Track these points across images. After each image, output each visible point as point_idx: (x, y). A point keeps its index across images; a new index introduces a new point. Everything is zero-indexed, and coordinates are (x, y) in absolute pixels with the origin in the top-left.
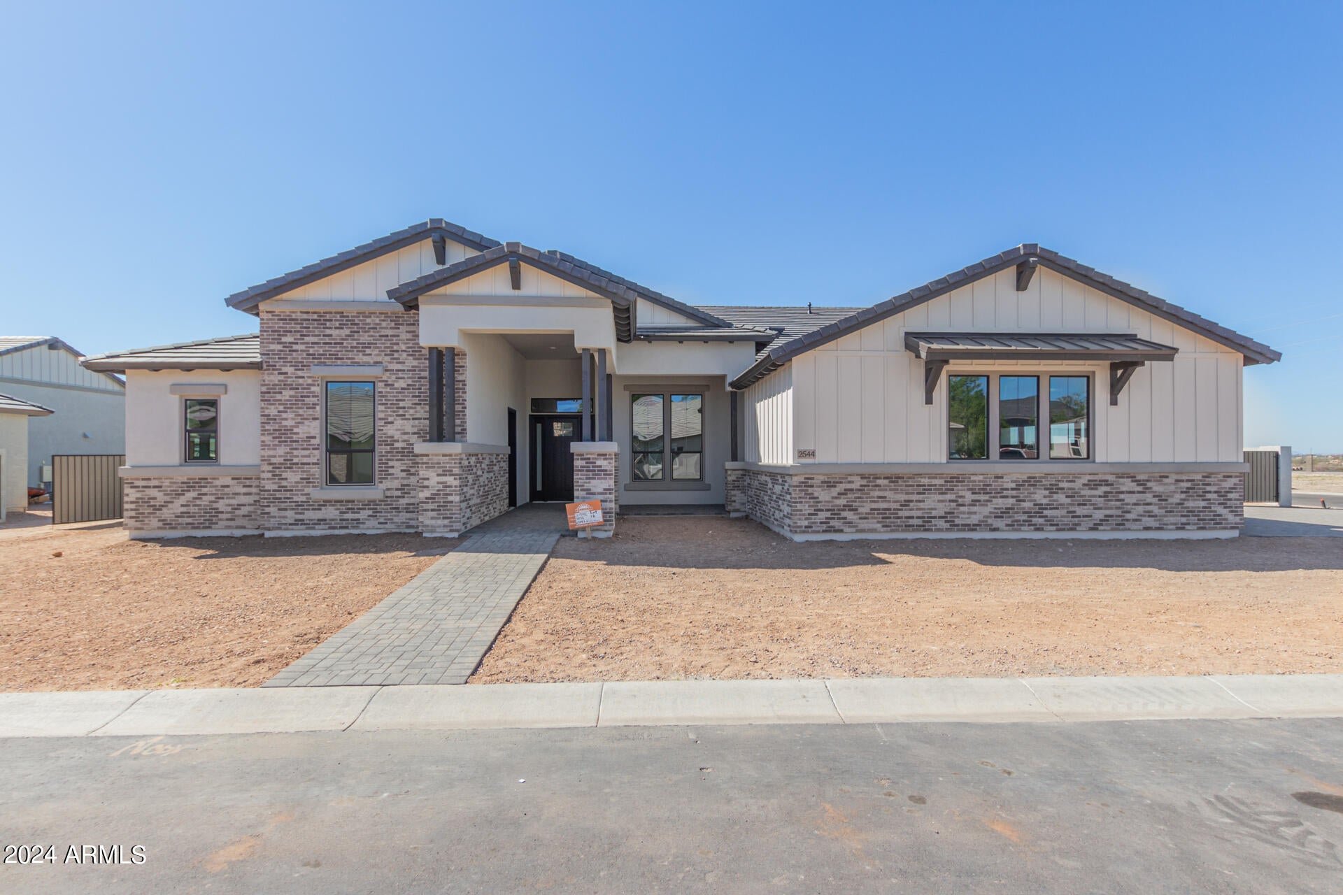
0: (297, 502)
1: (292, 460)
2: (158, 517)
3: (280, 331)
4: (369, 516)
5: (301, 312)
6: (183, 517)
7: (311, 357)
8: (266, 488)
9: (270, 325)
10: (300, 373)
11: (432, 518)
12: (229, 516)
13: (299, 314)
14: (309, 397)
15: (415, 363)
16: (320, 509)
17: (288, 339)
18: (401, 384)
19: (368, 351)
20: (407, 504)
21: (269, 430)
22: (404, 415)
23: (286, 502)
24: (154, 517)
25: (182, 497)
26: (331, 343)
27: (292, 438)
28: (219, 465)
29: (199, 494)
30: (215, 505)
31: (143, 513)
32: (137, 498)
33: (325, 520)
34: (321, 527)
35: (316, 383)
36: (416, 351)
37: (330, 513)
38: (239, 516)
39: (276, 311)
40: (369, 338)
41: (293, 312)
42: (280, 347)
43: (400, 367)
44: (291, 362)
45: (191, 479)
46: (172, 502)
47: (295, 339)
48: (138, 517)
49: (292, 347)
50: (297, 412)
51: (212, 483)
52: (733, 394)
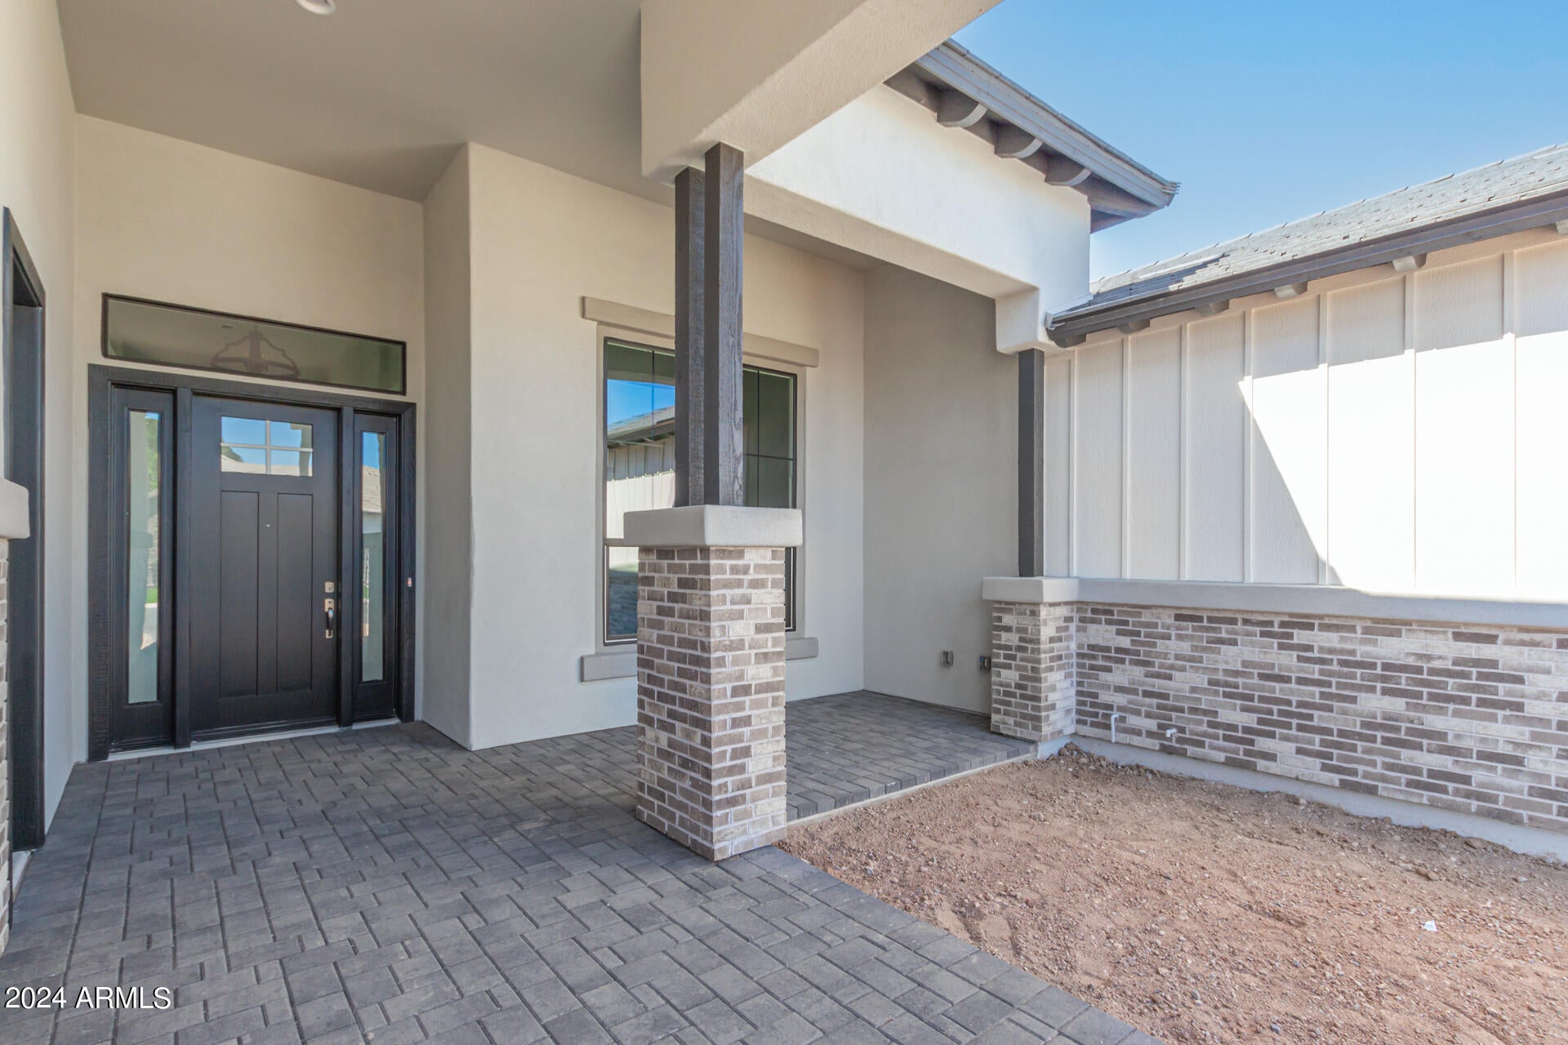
52: (1028, 362)
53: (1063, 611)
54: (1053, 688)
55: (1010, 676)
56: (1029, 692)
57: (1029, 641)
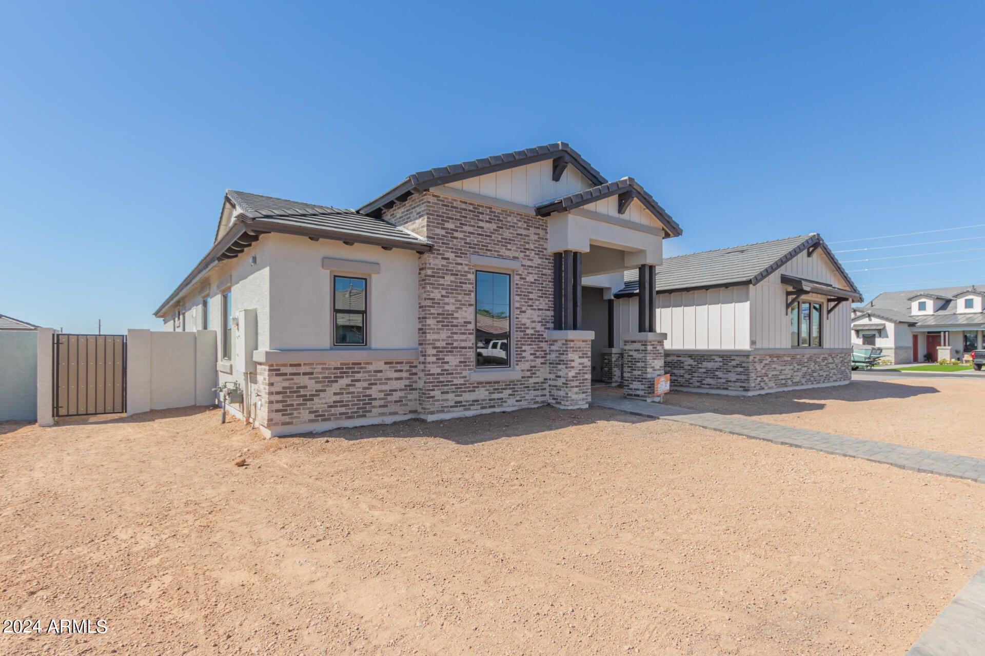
0: (457, 385)
1: (453, 344)
2: (308, 408)
3: (443, 217)
4: (510, 395)
5: (461, 202)
6: (336, 406)
7: (468, 245)
8: (431, 372)
9: (436, 209)
10: (459, 260)
11: (576, 393)
12: (382, 402)
13: (459, 203)
14: (466, 283)
15: (539, 261)
16: (474, 391)
17: (450, 225)
18: (530, 278)
19: (509, 246)
20: (535, 383)
21: (434, 314)
22: (532, 306)
23: (448, 385)
24: (303, 409)
25: (334, 385)
26: (483, 235)
27: (452, 322)
28: (370, 349)
29: (352, 381)
30: (368, 392)
31: (292, 405)
32: (284, 388)
33: (478, 401)
34: (475, 407)
35: (472, 271)
36: (540, 252)
37: (482, 394)
38: (391, 402)
39: (441, 196)
40: (510, 235)
41: (455, 200)
42: (443, 232)
43: (529, 263)
44: (452, 248)
45: (345, 364)
46: (325, 391)
47: (456, 226)
48: (286, 410)
49: (453, 234)
50: (457, 297)
51: (365, 368)
52: (610, 302)
53: (618, 355)
54: (615, 371)
55: (606, 369)
56: (610, 372)
57: (610, 361)
